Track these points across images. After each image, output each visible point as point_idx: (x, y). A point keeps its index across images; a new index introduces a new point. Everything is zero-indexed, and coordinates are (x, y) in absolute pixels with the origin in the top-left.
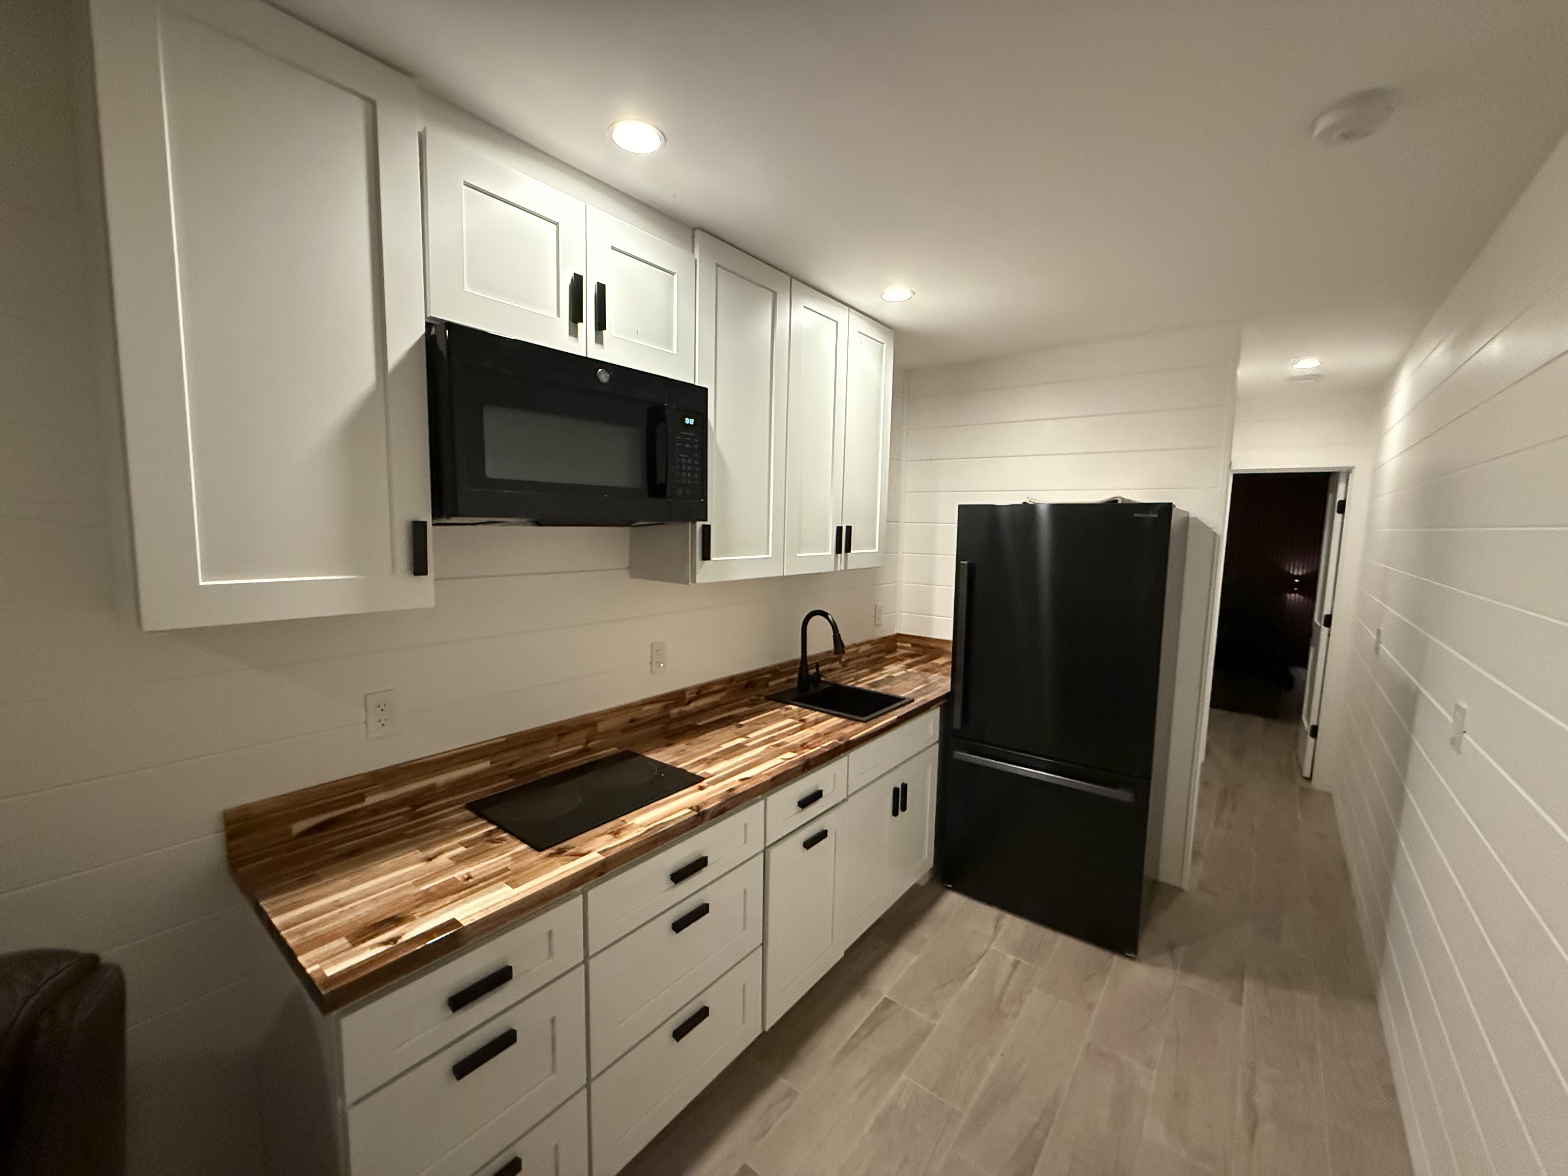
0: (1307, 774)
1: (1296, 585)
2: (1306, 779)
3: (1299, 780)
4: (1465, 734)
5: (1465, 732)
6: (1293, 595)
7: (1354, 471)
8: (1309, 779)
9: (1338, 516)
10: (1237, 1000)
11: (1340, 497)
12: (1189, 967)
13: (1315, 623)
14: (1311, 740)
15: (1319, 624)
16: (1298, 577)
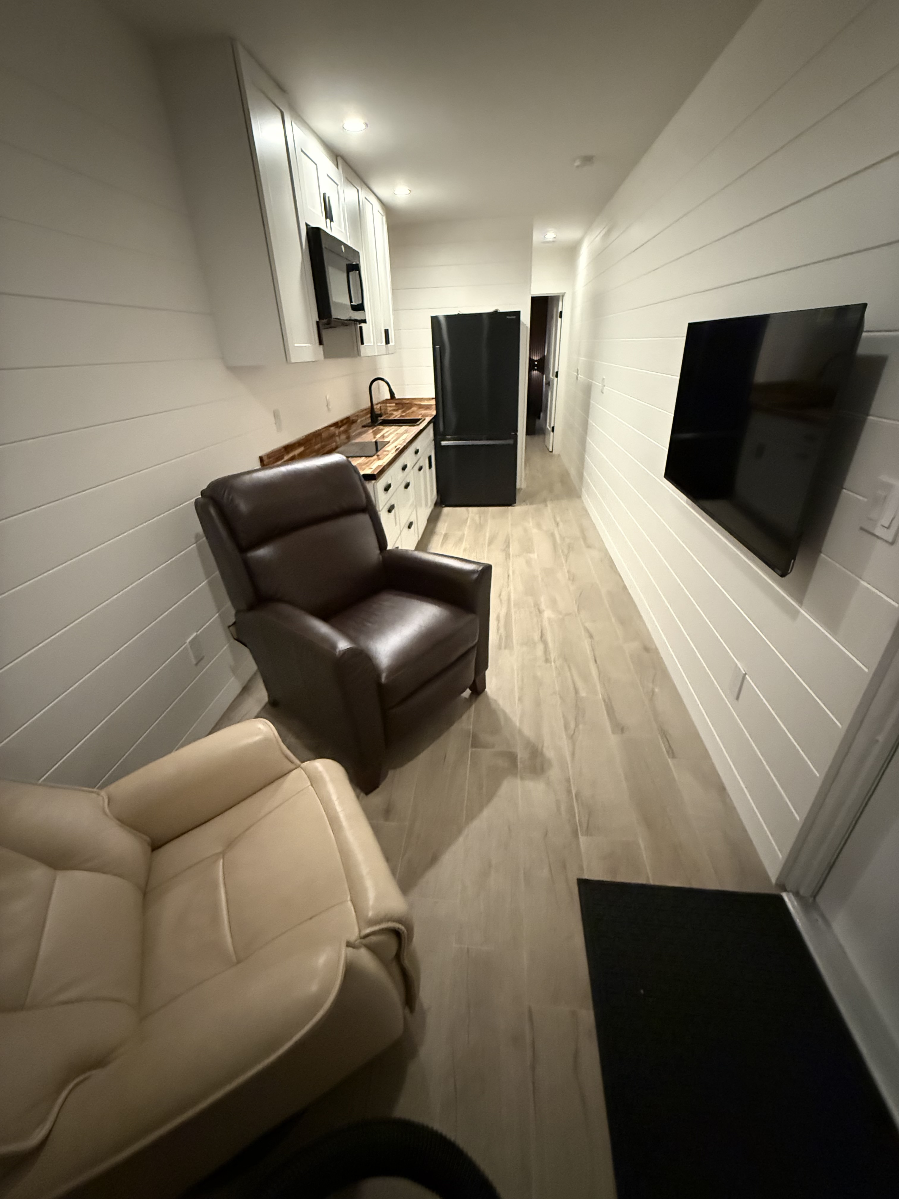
0: (551, 450)
1: (536, 365)
2: (550, 452)
3: (548, 452)
4: (605, 387)
5: (604, 386)
6: (535, 372)
7: (565, 295)
8: (552, 452)
9: (559, 319)
10: (546, 506)
11: (560, 310)
12: (531, 503)
13: (551, 378)
14: (552, 433)
15: (553, 378)
16: (536, 361)
